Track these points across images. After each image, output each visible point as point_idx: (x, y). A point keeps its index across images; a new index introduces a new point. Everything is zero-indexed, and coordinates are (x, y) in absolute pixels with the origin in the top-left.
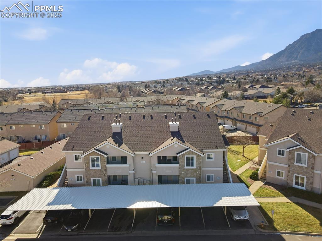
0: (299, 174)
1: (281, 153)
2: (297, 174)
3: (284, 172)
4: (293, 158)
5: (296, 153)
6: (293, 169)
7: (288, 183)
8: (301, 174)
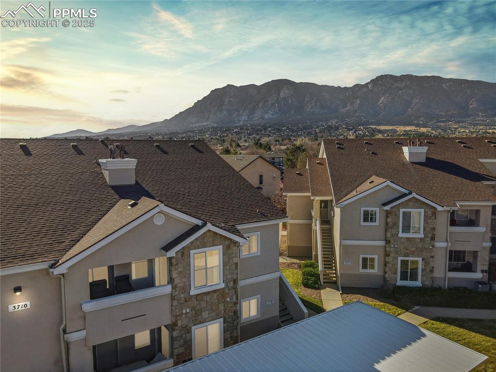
0: (408, 256)
1: (368, 217)
2: (405, 257)
3: (376, 257)
4: (396, 224)
5: (402, 210)
6: (397, 248)
7: (388, 279)
8: (413, 254)
